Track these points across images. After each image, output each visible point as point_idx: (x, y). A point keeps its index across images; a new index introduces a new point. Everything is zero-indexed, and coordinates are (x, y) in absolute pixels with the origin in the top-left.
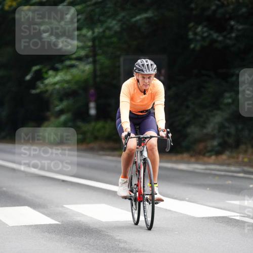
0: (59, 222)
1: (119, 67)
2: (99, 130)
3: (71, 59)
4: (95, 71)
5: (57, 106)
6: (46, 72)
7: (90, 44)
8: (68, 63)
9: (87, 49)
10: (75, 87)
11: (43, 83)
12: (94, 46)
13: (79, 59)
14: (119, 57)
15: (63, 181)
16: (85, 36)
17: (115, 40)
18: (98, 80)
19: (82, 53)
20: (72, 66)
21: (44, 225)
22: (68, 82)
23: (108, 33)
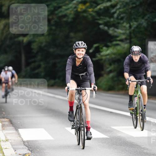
0: (108, 136)
3: (116, 40)
5: (108, 68)
6: (102, 48)
7: (128, 32)
8: (115, 43)
10: (118, 57)
11: (100, 54)
12: (130, 33)
13: (121, 40)
14: (145, 39)
15: (111, 112)
16: (125, 27)
19: (123, 37)
20: (118, 45)
21: (100, 138)
22: (114, 54)
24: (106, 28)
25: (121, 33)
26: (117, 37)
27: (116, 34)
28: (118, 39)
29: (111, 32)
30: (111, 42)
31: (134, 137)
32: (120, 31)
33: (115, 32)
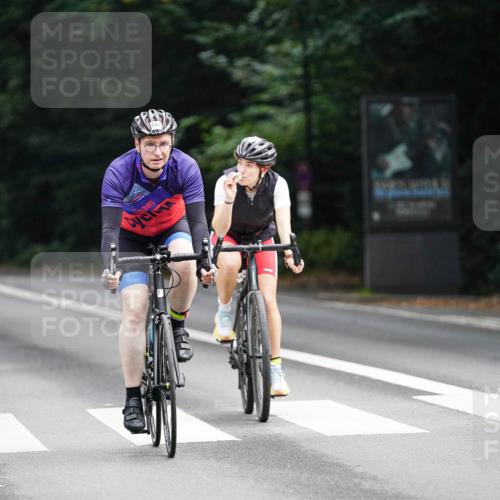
0: (237, 436)
1: (359, 117)
2: (317, 249)
3: (260, 103)
4: (308, 126)
6: (209, 131)
7: (299, 71)
8: (253, 110)
9: (292, 82)
11: (202, 152)
12: (306, 76)
13: (277, 102)
14: (358, 97)
16: (287, 55)
17: (349, 62)
18: (315, 144)
19: (283, 90)
20: (263, 117)
21: (208, 443)
23: (335, 49)
24: (222, 60)
25: (274, 79)
26: (261, 90)
27: (256, 80)
28: (265, 96)
29: (238, 74)
30: (240, 108)
31: (326, 437)
32: (269, 69)
33: (256, 72)
